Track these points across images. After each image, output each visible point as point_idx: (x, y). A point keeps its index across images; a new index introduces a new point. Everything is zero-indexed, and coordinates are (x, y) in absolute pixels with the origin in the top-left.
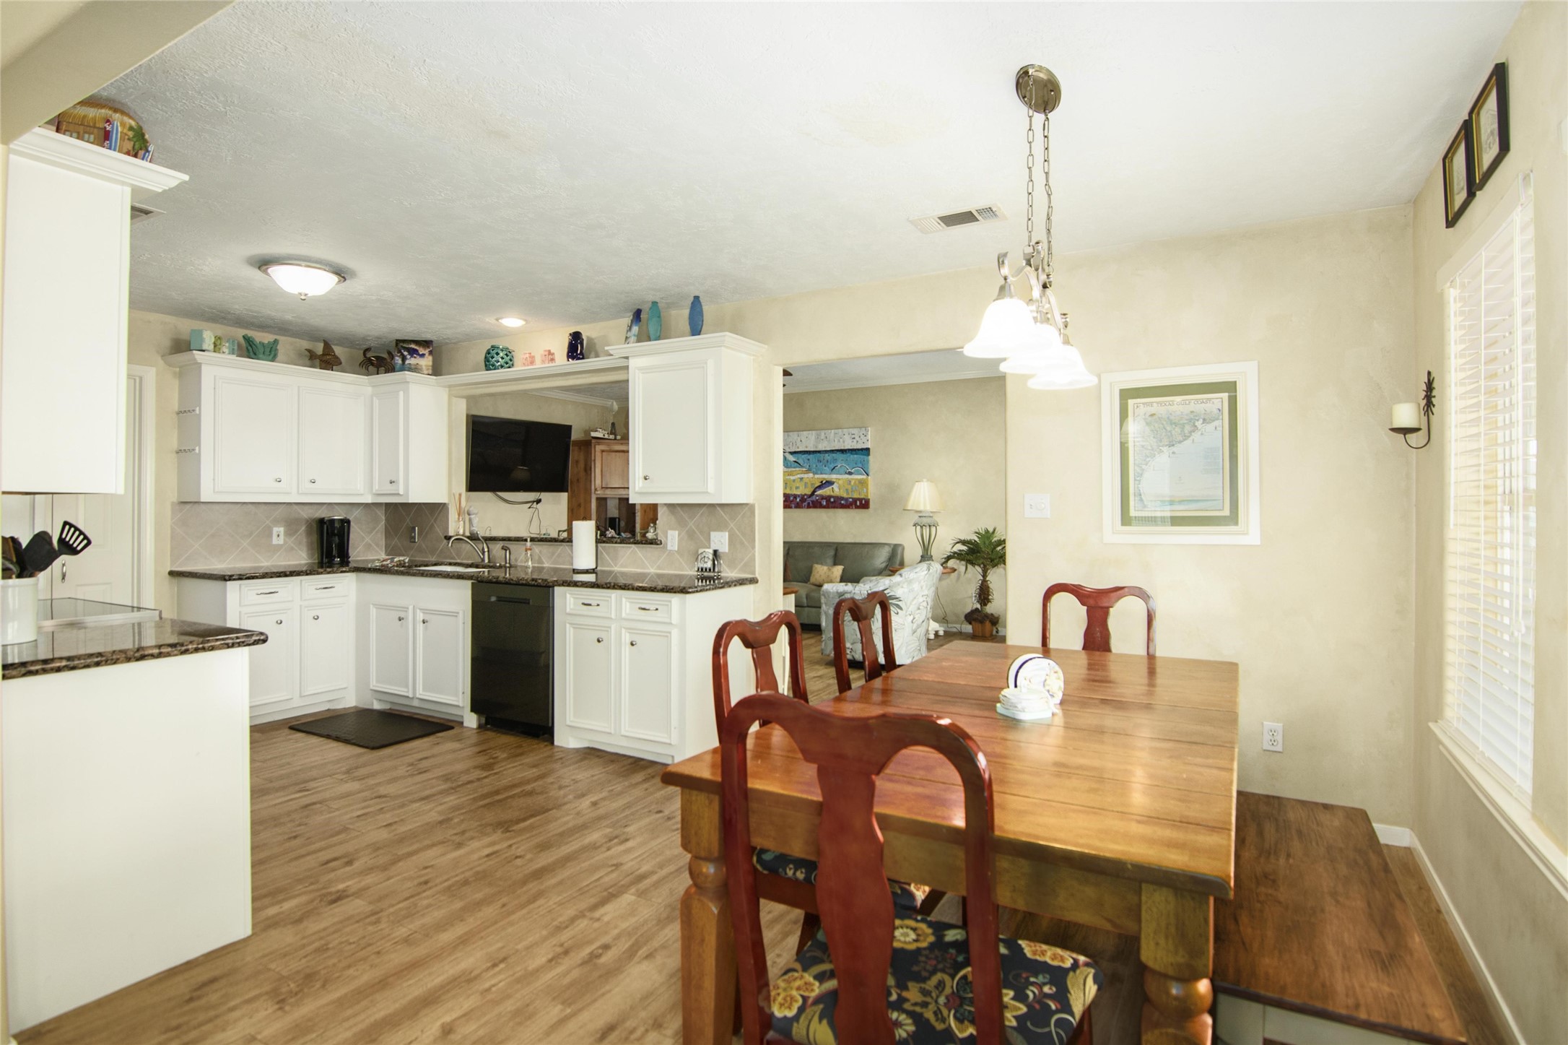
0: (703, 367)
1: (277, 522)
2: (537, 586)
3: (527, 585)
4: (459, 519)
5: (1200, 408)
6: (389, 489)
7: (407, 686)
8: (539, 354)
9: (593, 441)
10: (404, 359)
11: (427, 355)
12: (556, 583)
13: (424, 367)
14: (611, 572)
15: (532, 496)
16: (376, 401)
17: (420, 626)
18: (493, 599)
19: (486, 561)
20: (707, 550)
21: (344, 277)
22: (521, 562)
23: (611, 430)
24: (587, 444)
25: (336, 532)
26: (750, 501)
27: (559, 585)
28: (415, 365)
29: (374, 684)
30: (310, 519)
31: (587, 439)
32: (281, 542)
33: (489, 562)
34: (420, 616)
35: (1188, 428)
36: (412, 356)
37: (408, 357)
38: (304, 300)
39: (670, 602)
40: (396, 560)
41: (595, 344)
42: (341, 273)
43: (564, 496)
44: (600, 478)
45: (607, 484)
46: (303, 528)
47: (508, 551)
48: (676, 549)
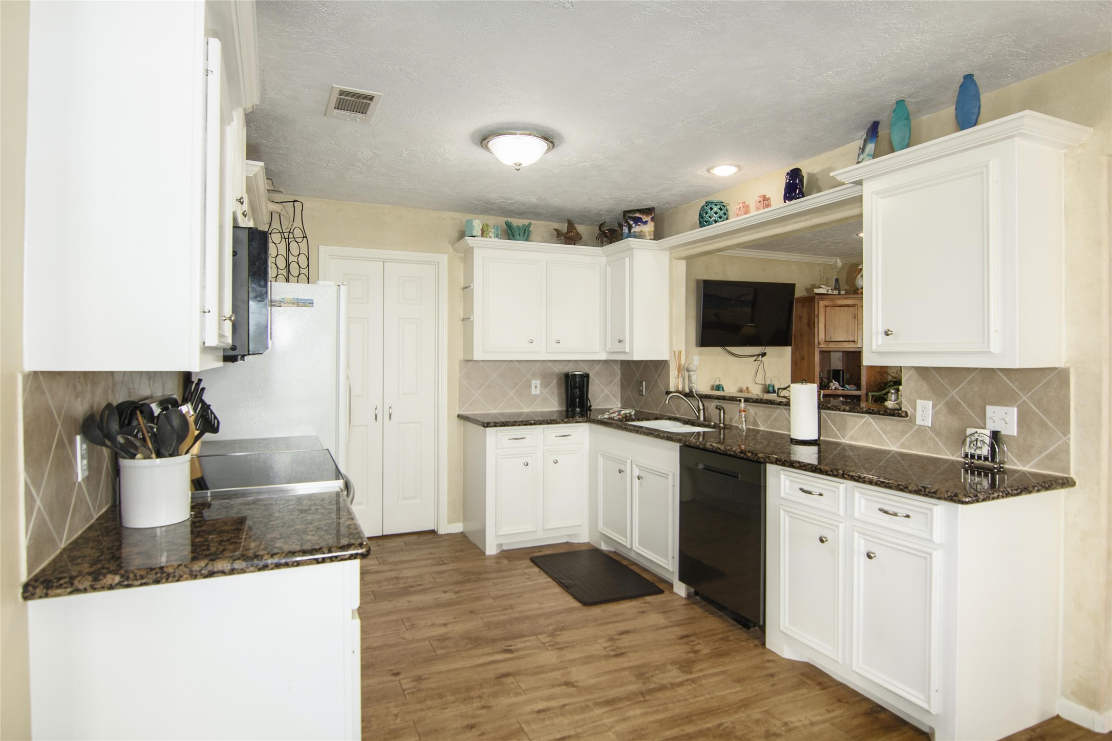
0: (982, 173)
1: (534, 376)
2: (746, 459)
3: (734, 456)
4: (678, 375)
6: (618, 347)
7: (625, 537)
8: (752, 201)
9: (817, 297)
10: (630, 227)
11: (649, 221)
12: (767, 460)
13: (647, 233)
14: (838, 444)
15: (757, 350)
16: (609, 269)
17: (636, 481)
18: (701, 466)
19: (702, 419)
20: (980, 431)
21: (552, 142)
22: (736, 422)
23: (835, 286)
24: (811, 300)
25: (577, 385)
26: (1060, 363)
27: (772, 463)
28: (639, 232)
29: (601, 527)
30: (560, 373)
31: (811, 295)
32: (538, 392)
33: (705, 420)
34: (636, 472)
36: (637, 224)
37: (634, 225)
38: (519, 170)
39: (931, 510)
40: (622, 412)
41: (817, 179)
42: (550, 139)
43: (788, 350)
44: (823, 332)
45: (831, 338)
46: (555, 381)
47: (722, 411)
48: (930, 426)
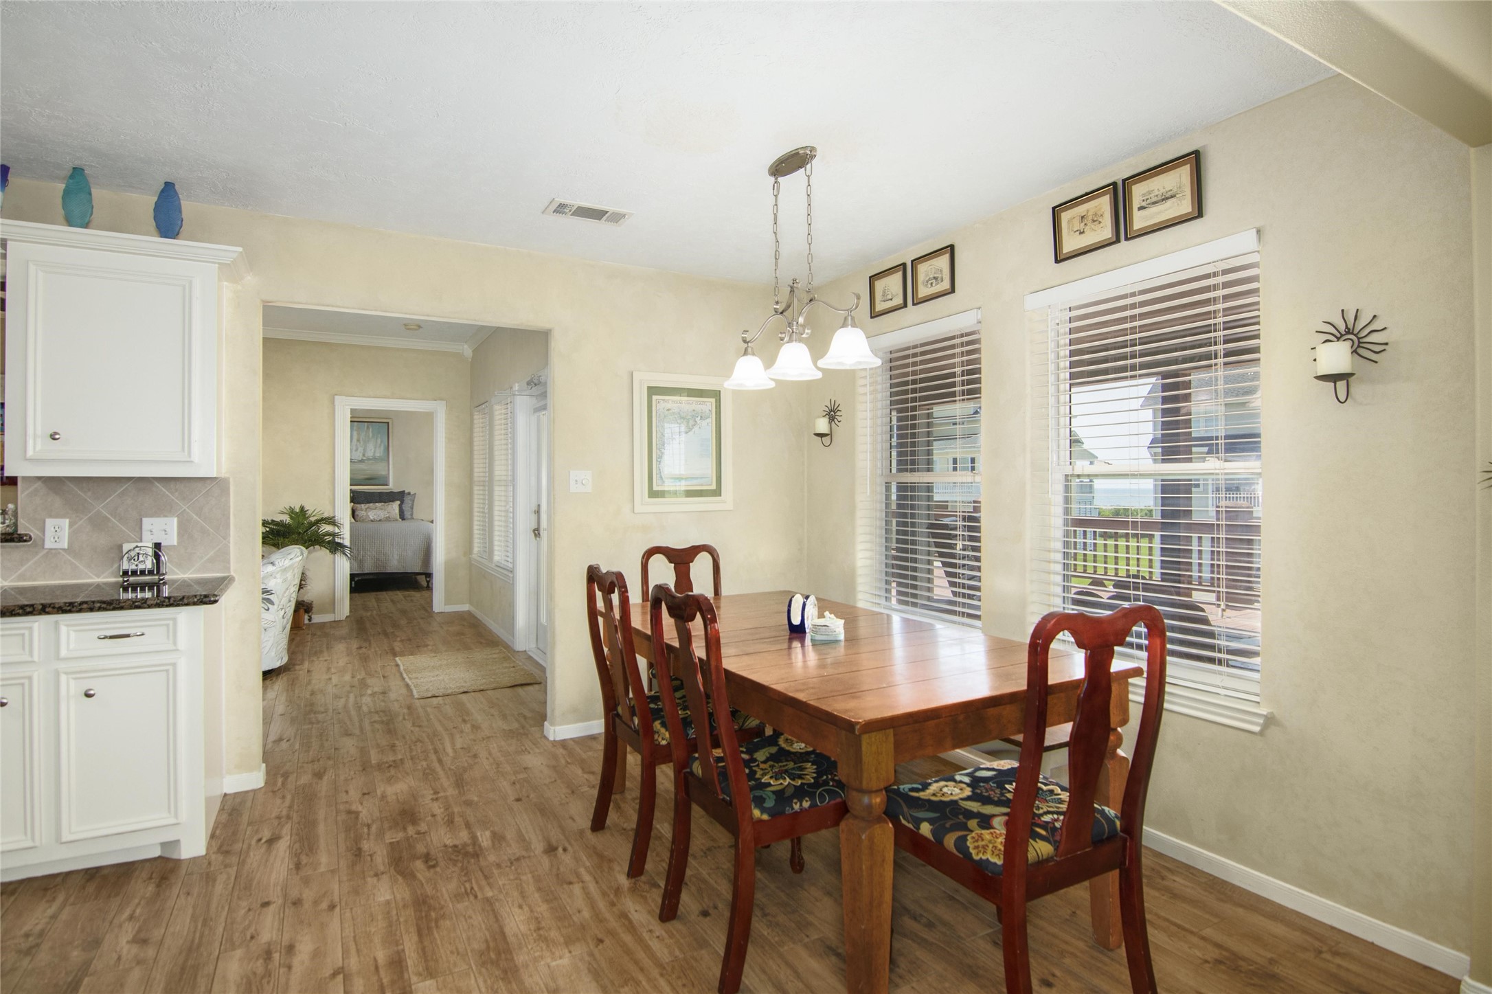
5: (698, 408)
20: (139, 544)
26: (221, 474)
35: (691, 422)
48: (66, 547)
